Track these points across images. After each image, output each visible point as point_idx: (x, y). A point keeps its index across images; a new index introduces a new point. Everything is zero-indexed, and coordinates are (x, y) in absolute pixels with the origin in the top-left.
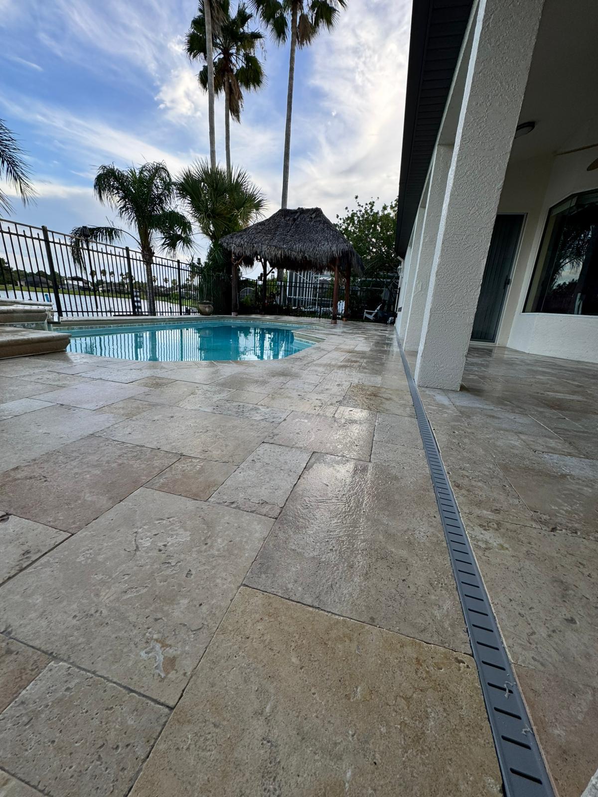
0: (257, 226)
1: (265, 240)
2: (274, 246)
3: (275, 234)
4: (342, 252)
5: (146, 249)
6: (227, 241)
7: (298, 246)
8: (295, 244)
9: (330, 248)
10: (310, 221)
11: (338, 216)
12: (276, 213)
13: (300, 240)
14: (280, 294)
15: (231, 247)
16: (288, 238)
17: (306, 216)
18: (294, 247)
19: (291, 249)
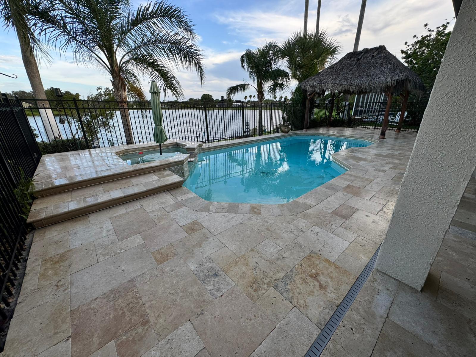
0: (328, 69)
1: (331, 80)
2: (337, 84)
3: (340, 74)
4: (397, 82)
5: (260, 93)
6: (304, 84)
7: (357, 81)
8: (354, 80)
9: (385, 80)
10: (372, 59)
11: (406, 43)
12: (344, 57)
13: (359, 76)
14: (344, 112)
15: (306, 88)
16: (350, 76)
17: (368, 55)
18: (353, 82)
19: (351, 85)
